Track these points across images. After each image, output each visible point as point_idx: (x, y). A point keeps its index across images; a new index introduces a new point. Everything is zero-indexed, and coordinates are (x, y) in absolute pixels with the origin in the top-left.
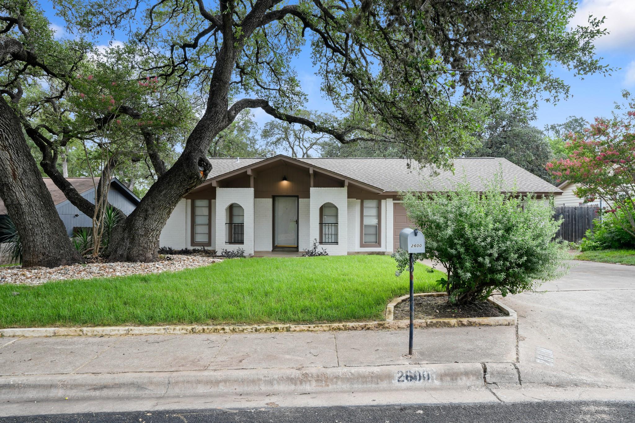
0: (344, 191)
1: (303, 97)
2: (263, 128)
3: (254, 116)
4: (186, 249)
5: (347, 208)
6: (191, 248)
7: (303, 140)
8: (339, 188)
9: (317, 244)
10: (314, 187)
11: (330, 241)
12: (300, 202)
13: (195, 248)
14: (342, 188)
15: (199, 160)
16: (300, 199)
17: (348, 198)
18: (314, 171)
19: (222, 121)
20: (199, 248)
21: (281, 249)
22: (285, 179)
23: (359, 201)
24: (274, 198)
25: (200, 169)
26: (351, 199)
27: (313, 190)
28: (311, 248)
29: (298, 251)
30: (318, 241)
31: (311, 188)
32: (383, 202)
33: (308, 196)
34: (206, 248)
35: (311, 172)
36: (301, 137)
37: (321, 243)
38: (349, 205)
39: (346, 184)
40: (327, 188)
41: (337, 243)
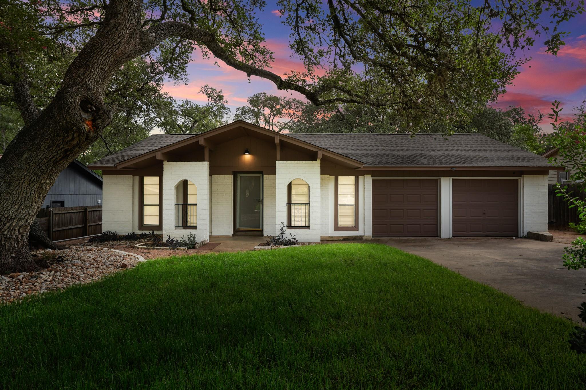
0: (316, 166)
1: (268, 56)
2: (235, 113)
3: (227, 102)
4: (133, 233)
5: (320, 185)
6: (139, 232)
7: (272, 125)
8: (311, 162)
9: (284, 229)
10: (281, 160)
11: (300, 225)
12: (265, 178)
13: (143, 232)
14: (314, 162)
15: (82, 102)
16: (265, 176)
17: (321, 174)
18: (280, 140)
19: (128, 42)
20: (147, 232)
21: (243, 233)
22: (247, 152)
23: (333, 177)
24: (235, 174)
25: (84, 115)
26: (324, 175)
27: (280, 165)
28: (277, 234)
29: (262, 235)
30: (286, 224)
31: (277, 162)
32: (361, 178)
33: (273, 171)
34: (155, 233)
35: (277, 141)
36: (271, 121)
37: (290, 226)
38: (323, 182)
39: (320, 156)
40: (296, 162)
41: (308, 227)
